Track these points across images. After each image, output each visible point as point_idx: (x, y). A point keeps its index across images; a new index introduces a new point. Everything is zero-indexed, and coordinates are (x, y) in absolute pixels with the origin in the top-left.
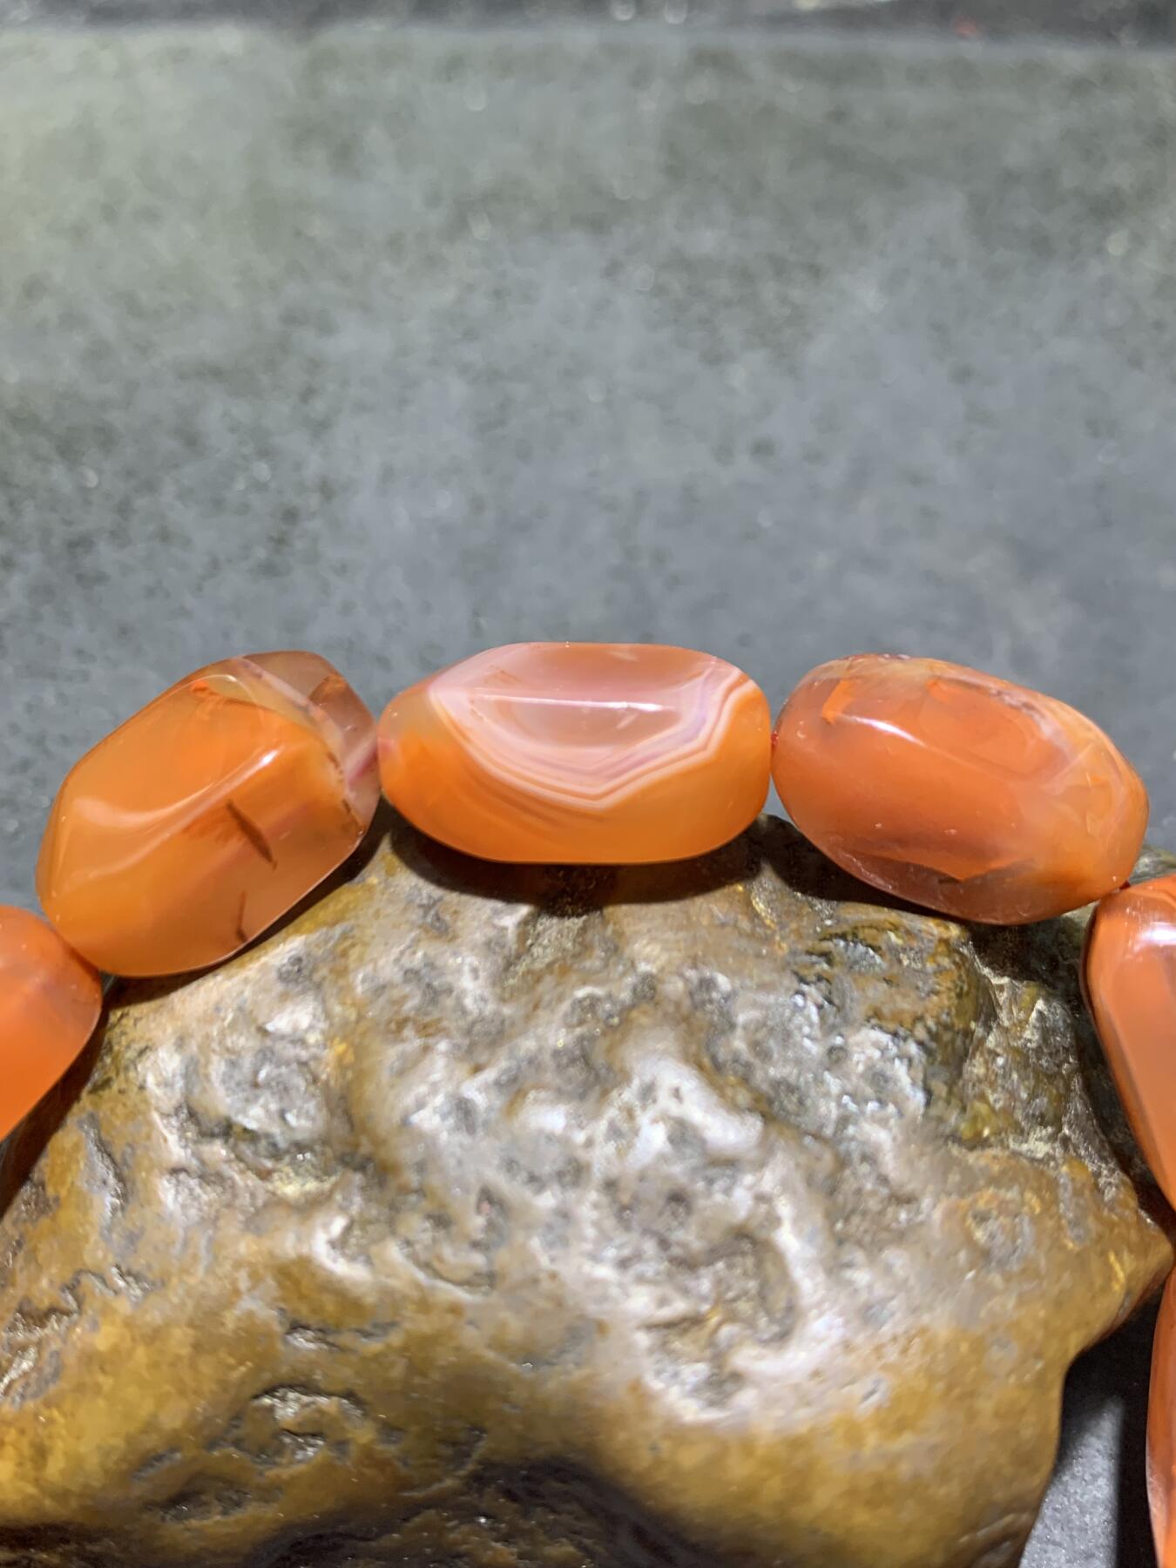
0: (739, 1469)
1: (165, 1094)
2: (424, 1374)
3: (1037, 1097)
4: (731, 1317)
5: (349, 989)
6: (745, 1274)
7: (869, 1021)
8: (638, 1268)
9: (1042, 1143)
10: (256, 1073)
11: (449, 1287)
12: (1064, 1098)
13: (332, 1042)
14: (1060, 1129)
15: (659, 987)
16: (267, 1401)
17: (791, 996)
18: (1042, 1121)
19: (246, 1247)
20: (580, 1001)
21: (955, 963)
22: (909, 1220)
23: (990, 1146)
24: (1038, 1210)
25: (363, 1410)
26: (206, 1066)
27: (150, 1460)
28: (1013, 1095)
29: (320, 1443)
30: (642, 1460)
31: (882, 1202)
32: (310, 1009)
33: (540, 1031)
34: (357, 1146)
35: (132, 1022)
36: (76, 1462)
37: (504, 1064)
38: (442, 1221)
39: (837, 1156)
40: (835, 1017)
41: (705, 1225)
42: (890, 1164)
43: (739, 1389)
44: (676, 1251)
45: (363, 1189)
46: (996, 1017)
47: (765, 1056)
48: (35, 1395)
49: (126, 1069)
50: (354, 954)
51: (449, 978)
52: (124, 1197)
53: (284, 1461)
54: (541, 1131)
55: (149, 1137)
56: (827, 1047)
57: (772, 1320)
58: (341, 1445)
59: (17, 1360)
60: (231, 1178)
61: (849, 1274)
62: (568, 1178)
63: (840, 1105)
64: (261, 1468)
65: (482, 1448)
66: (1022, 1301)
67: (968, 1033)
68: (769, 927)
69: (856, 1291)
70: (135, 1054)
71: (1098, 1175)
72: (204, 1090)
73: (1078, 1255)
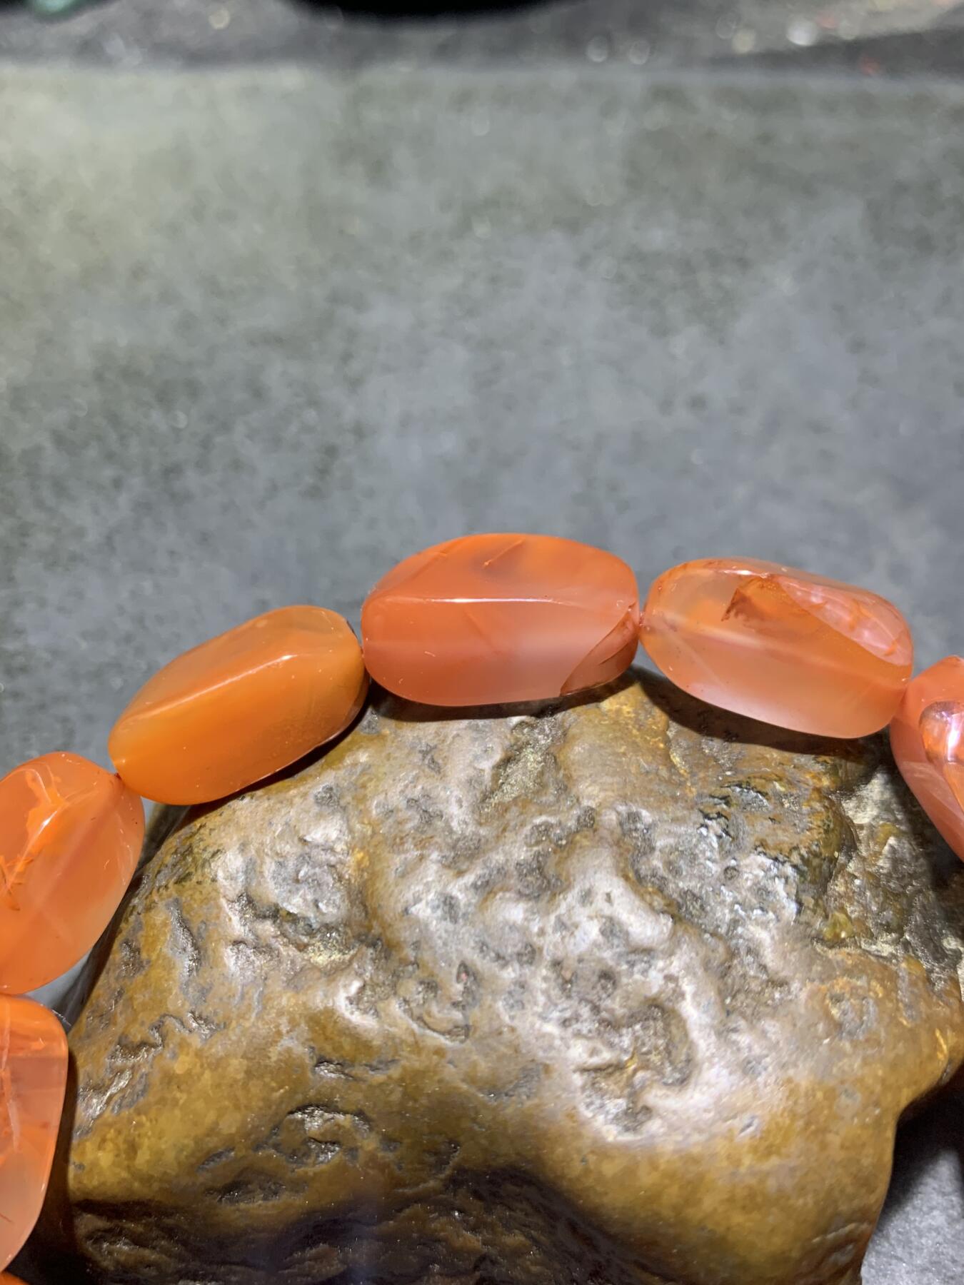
0: (647, 1179)
1: (231, 885)
2: (416, 1101)
3: (884, 910)
4: (645, 1066)
5: (368, 811)
6: (655, 1034)
7: (756, 849)
8: (576, 1026)
9: (887, 946)
10: (298, 872)
11: (435, 1035)
12: (905, 914)
13: (353, 851)
14: (902, 935)
15: (597, 818)
16: (299, 1116)
17: (698, 829)
18: (888, 928)
19: (286, 1000)
20: (537, 827)
21: (825, 807)
22: (781, 999)
23: (846, 946)
24: (880, 995)
25: (369, 1125)
26: (261, 867)
27: (212, 1156)
28: (866, 908)
29: (337, 1149)
30: (576, 1168)
31: (761, 984)
32: (338, 827)
33: (507, 847)
34: (370, 928)
35: (208, 830)
36: (158, 1155)
37: (479, 871)
38: (431, 986)
39: (728, 948)
40: (731, 846)
41: (627, 997)
42: (769, 958)
43: (650, 1118)
44: (604, 1015)
45: (373, 960)
46: (856, 849)
47: (677, 872)
48: (129, 1106)
49: (203, 866)
50: (371, 785)
51: (441, 807)
52: (198, 960)
53: (310, 1161)
54: (506, 922)
55: (218, 917)
56: (724, 868)
57: (675, 1069)
58: (353, 1151)
59: (117, 1079)
60: (278, 949)
61: (734, 1037)
62: (525, 959)
63: (732, 911)
64: (294, 1166)
65: (456, 1158)
66: (866, 1062)
67: (833, 860)
68: (683, 776)
69: (739, 1050)
70: (210, 856)
71: (931, 971)
72: (259, 884)
73: (911, 1030)
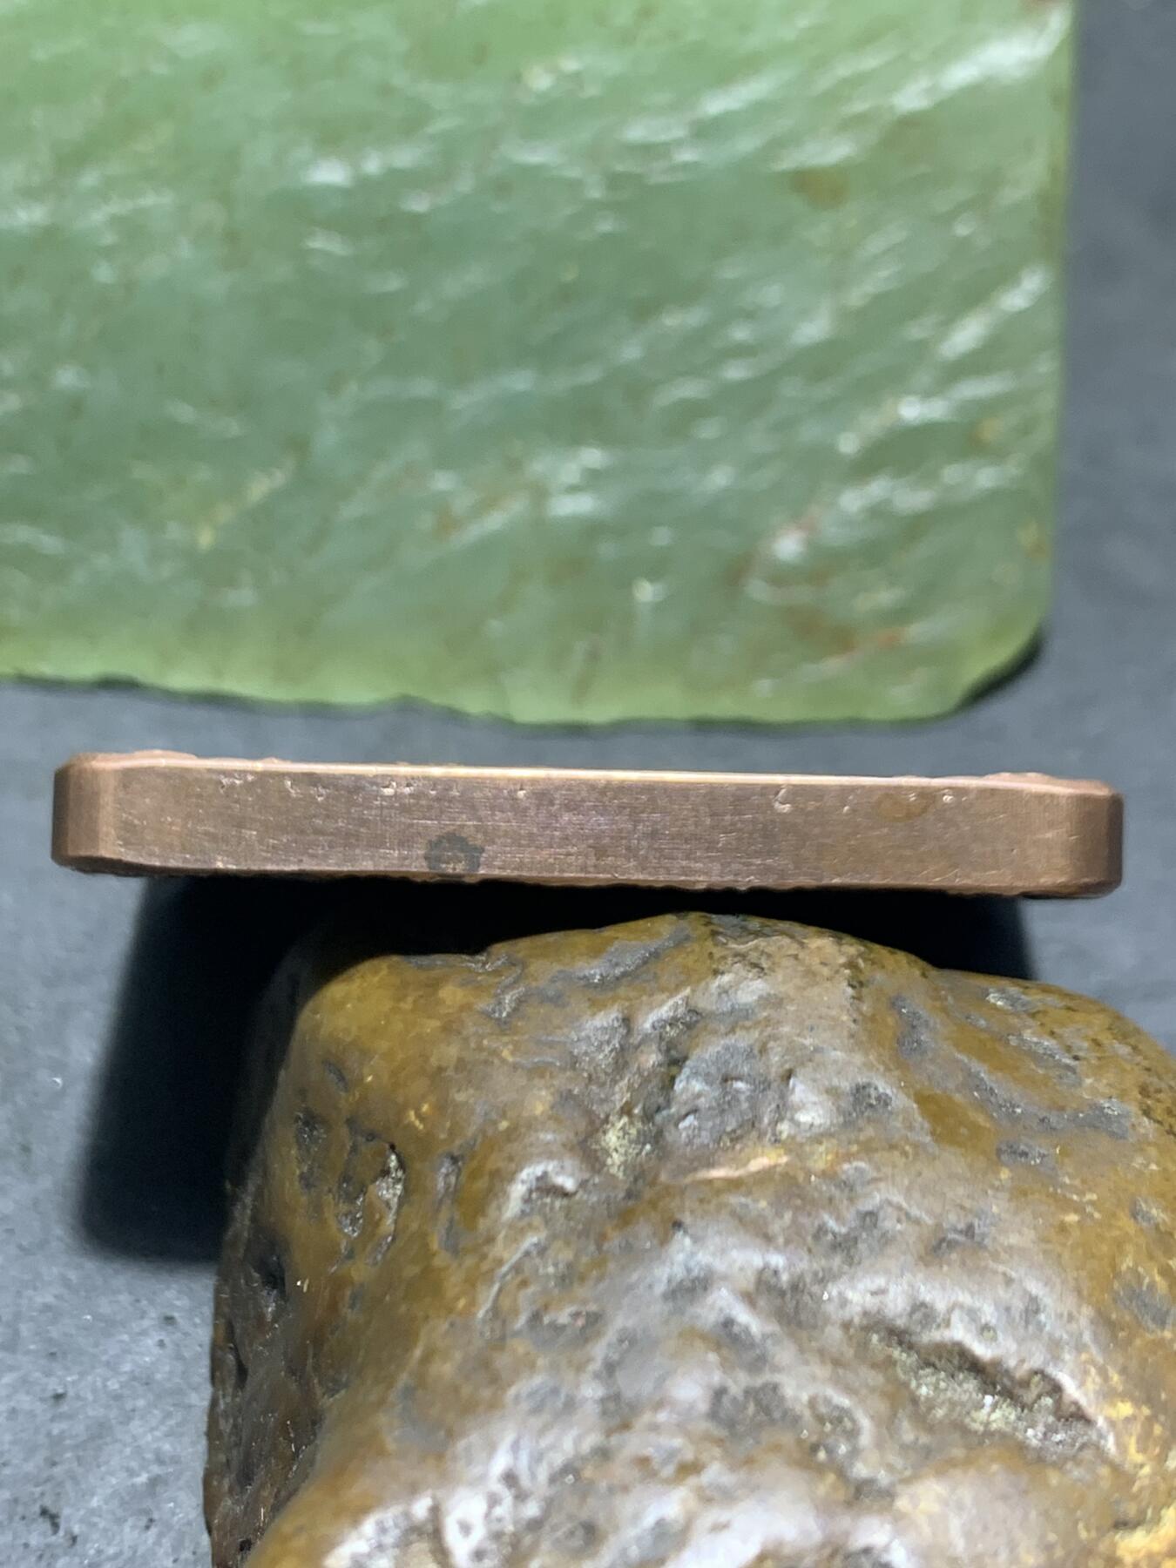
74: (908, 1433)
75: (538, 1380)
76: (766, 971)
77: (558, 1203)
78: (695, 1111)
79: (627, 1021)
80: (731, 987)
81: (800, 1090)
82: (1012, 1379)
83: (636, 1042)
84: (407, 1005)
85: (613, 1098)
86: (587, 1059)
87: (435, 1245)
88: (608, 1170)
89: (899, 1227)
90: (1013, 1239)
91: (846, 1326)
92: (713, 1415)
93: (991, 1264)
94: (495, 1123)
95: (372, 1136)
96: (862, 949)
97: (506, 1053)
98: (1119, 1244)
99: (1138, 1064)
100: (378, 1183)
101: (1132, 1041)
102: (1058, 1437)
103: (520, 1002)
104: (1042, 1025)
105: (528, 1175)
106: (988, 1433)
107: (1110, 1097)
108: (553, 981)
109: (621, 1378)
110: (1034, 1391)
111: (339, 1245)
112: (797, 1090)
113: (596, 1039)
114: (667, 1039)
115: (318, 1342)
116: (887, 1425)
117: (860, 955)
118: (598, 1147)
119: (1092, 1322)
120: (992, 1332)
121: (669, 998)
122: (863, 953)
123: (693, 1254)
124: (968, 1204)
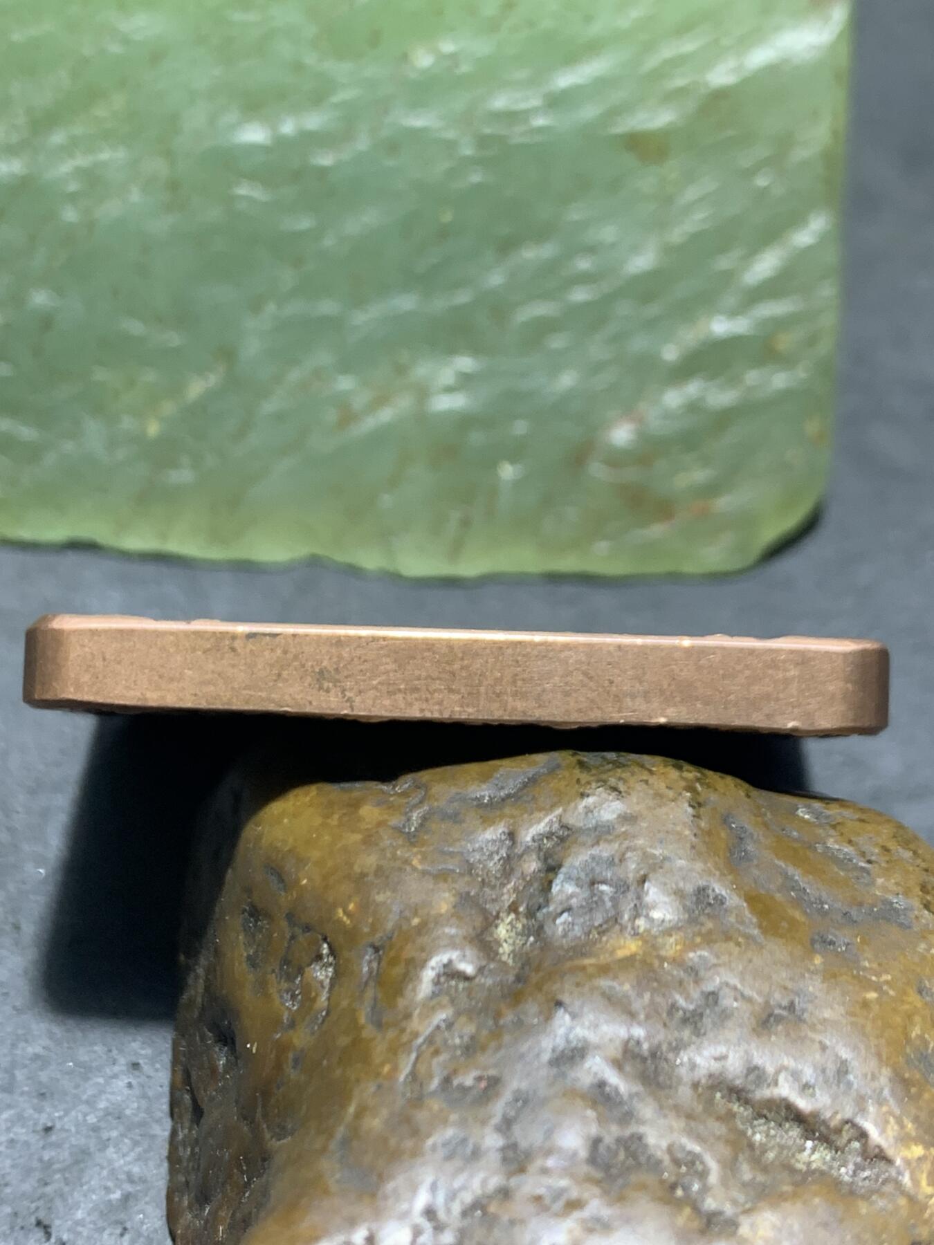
74: (746, 1172)
75: (450, 1132)
76: (623, 794)
77: (461, 986)
78: (569, 909)
79: (512, 835)
80: (595, 807)
81: (653, 892)
82: (828, 1127)
83: (520, 852)
84: (334, 821)
85: (503, 898)
86: (481, 866)
87: (362, 1020)
88: (500, 958)
89: (735, 1004)
90: (827, 1014)
91: (695, 1085)
92: (593, 1160)
93: (810, 1034)
94: (408, 920)
95: (307, 928)
96: (699, 775)
97: (415, 862)
98: (909, 1016)
99: (918, 866)
100: (312, 966)
101: (912, 846)
102: (866, 1173)
103: (424, 819)
104: (842, 834)
105: (437, 963)
106: (810, 1172)
107: (898, 894)
108: (451, 801)
109: (517, 1130)
110: (845, 1136)
111: (282, 1016)
112: (651, 892)
113: (487, 850)
114: (544, 850)
115: (266, 1094)
116: (730, 1166)
117: (698, 780)
118: (491, 939)
119: (890, 1080)
120: (811, 1090)
121: (546, 815)
122: (701, 779)
123: (571, 1029)
124: (790, 985)
